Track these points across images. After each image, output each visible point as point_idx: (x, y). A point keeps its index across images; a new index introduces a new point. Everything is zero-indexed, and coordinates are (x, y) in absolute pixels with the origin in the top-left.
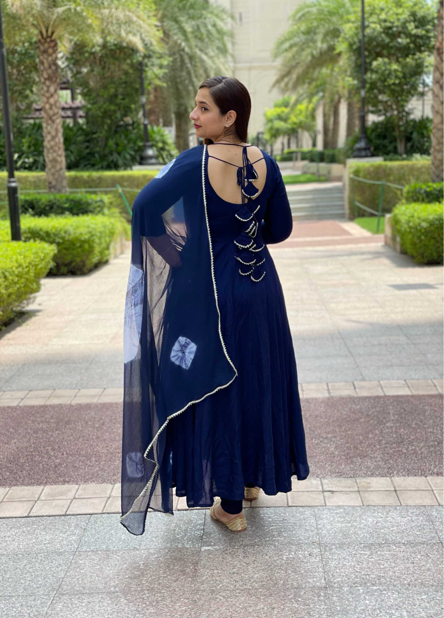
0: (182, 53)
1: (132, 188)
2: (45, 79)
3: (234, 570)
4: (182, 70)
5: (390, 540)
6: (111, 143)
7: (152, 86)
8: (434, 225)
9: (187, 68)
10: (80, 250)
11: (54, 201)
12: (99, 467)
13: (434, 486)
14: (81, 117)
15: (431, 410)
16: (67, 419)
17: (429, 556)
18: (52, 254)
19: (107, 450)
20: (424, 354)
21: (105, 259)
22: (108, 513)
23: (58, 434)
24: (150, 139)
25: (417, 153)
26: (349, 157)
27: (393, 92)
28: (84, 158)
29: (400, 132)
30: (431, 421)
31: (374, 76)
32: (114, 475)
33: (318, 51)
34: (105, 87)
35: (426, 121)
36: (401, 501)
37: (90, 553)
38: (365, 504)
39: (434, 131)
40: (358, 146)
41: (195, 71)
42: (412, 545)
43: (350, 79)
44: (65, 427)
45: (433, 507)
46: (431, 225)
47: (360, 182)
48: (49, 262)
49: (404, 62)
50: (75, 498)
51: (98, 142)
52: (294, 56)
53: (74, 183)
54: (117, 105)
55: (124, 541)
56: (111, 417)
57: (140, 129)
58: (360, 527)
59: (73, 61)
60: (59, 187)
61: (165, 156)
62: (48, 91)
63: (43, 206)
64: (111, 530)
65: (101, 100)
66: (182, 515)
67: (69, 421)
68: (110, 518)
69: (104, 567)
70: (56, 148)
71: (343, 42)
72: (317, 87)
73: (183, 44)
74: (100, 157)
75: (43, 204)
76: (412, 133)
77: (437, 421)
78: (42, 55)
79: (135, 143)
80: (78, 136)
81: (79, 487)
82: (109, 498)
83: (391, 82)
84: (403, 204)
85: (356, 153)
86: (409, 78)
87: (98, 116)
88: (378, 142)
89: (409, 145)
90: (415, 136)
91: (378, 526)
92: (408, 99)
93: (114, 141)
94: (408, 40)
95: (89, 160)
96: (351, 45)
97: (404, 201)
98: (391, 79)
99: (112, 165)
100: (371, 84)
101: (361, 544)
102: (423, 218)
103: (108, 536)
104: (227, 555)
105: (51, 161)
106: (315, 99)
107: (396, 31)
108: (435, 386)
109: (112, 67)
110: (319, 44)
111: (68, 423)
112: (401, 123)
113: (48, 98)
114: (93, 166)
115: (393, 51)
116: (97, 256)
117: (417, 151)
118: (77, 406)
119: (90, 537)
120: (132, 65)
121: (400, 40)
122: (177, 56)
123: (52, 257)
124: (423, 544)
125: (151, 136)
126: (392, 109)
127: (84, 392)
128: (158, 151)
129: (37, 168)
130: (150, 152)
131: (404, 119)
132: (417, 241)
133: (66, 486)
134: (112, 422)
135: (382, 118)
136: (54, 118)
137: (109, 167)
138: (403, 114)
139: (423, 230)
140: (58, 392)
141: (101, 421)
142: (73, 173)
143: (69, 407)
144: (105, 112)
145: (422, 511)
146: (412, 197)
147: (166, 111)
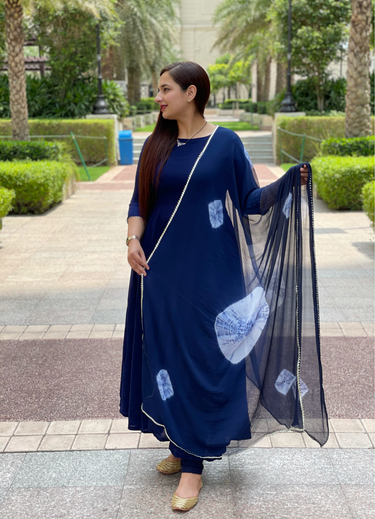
0: (134, 17)
1: (85, 135)
2: (11, 40)
3: (152, 509)
4: (134, 32)
5: (295, 481)
6: (70, 94)
7: (108, 46)
8: (345, 176)
9: (139, 30)
10: (37, 192)
11: (17, 148)
12: (38, 404)
13: (337, 430)
14: (47, 69)
15: (336, 352)
16: (14, 355)
17: (328, 497)
18: (11, 198)
19: (47, 387)
20: (332, 298)
21: (58, 200)
22: (42, 451)
23: (5, 369)
24: (103, 91)
25: (334, 110)
26: (276, 111)
27: (315, 56)
28: (46, 107)
29: (320, 90)
30: (336, 363)
31: (299, 42)
32: (51, 412)
33: (252, 18)
34: (66, 46)
35: (343, 82)
36: (306, 443)
37: (23, 489)
38: (274, 446)
39: (348, 93)
40: (285, 102)
41: (146, 33)
42: (314, 486)
43: (279, 44)
44: (12, 362)
45: (334, 450)
46: (343, 176)
47: (285, 133)
48: (9, 206)
49: (325, 30)
50: (13, 435)
51: (59, 93)
52: (231, 22)
53: (37, 129)
54: (76, 62)
55: (54, 479)
56: (54, 353)
57: (95, 83)
58: (268, 469)
59: (39, 23)
60: (22, 135)
61: (115, 107)
62: (13, 51)
63: (8, 152)
64: (44, 468)
65: (62, 57)
66: (109, 454)
67: (16, 357)
68: (43, 457)
69: (34, 504)
70: (20, 101)
71: (273, 11)
72: (251, 48)
73: (136, 9)
74: (60, 106)
75: (7, 150)
76: (330, 92)
77: (341, 363)
78: (9, 19)
79: (90, 95)
80: (42, 88)
81: (19, 424)
82: (44, 436)
83: (314, 47)
84: (320, 156)
85: (283, 108)
86: (329, 44)
87: (59, 71)
88: (302, 99)
89: (327, 102)
90: (333, 94)
91: (284, 468)
92: (327, 63)
93: (72, 93)
94: (329, 11)
95: (50, 109)
96: (279, 14)
97: (321, 153)
98: (313, 45)
99: (70, 114)
100: (296, 48)
101: (268, 484)
102: (336, 170)
103: (40, 474)
104: (146, 494)
105: (15, 112)
106: (251, 58)
107: (318, 3)
108: (341, 328)
109: (73, 28)
110: (253, 12)
111: (14, 359)
112: (321, 83)
113: (14, 57)
114: (54, 115)
115: (315, 21)
116: (51, 198)
117: (334, 108)
118: (24, 342)
119: (24, 475)
120: (90, 28)
121: (321, 11)
122: (130, 19)
123: (10, 202)
124: (323, 485)
125: (104, 90)
126: (314, 71)
127: (32, 328)
128: (109, 102)
129: (6, 116)
130: (102, 103)
131: (324, 79)
132: (331, 190)
133: (7, 422)
134: (54, 359)
135: (305, 78)
136: (19, 74)
137: (66, 116)
138: (323, 75)
139: (336, 181)
140: (9, 328)
141: (45, 358)
142: (36, 121)
143: (17, 343)
144: (66, 68)
145: (324, 453)
146: (328, 150)
147: (120, 66)
